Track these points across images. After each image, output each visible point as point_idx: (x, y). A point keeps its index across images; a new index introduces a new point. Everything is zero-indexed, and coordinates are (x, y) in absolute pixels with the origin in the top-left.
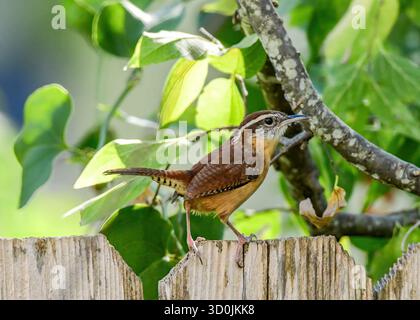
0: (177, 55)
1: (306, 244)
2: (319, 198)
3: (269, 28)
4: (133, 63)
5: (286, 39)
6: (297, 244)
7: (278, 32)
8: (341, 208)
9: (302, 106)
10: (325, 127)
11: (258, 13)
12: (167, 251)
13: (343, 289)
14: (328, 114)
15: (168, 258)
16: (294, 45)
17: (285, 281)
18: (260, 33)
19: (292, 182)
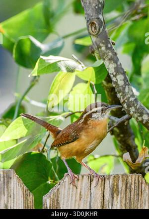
0: (59, 69)
1: (125, 178)
2: (135, 151)
3: (109, 57)
4: (34, 73)
5: (119, 63)
6: (121, 177)
7: (114, 59)
8: (146, 158)
9: (126, 101)
10: (138, 113)
11: (103, 48)
12: (49, 178)
13: (145, 204)
14: (140, 105)
15: (49, 182)
16: (123, 67)
17: (113, 198)
18: (104, 59)
19: (120, 141)
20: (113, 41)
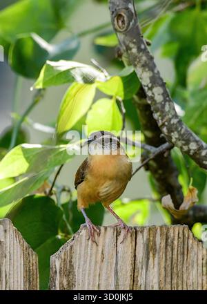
0: (73, 79)
1: (165, 231)
2: (178, 193)
3: (143, 62)
5: (156, 71)
6: (159, 230)
7: (150, 65)
8: (194, 203)
9: (166, 123)
10: (183, 140)
11: (134, 50)
12: (59, 231)
13: (193, 266)
14: (186, 130)
15: (59, 236)
16: (162, 76)
17: (148, 259)
18: (135, 66)
19: (158, 180)
20: (148, 41)
